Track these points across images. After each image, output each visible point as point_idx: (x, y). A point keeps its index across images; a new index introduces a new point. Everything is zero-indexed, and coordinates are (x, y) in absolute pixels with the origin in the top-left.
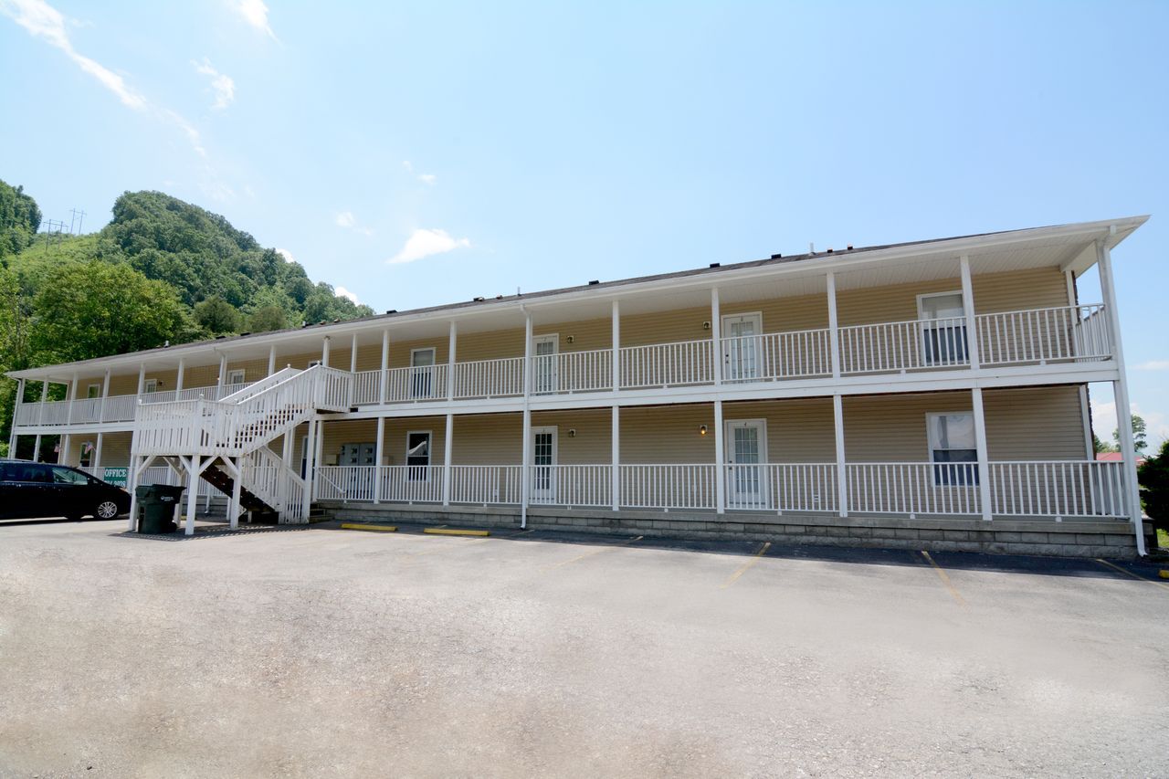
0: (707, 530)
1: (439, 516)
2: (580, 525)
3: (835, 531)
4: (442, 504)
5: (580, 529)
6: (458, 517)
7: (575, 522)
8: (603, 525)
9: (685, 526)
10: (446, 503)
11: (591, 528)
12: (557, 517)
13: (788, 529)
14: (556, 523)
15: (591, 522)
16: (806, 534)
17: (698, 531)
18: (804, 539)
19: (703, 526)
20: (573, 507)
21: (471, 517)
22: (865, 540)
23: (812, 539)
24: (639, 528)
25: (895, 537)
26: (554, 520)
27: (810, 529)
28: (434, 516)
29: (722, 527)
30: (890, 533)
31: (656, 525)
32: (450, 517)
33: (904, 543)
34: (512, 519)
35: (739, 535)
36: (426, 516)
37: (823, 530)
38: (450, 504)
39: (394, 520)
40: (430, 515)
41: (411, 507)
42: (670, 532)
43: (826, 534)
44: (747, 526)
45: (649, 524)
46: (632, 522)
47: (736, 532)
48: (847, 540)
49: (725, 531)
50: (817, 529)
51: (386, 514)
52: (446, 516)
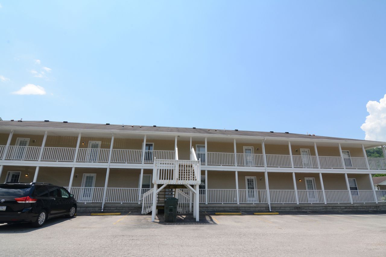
0: (323, 209)
1: (236, 208)
2: (288, 209)
3: (351, 207)
4: (237, 203)
5: (288, 210)
6: (243, 208)
7: (286, 208)
8: (295, 209)
9: (317, 208)
10: (238, 203)
11: (291, 210)
12: (280, 207)
13: (342, 208)
14: (280, 209)
15: (291, 208)
16: (345, 209)
17: (321, 209)
18: (345, 210)
19: (322, 208)
20: (284, 204)
21: (249, 208)
22: (357, 209)
23: (347, 210)
24: (305, 209)
25: (362, 208)
26: (279, 208)
27: (346, 207)
28: (233, 208)
29: (326, 208)
30: (361, 207)
31: (310, 208)
32: (241, 208)
33: (364, 209)
34: (265, 208)
35: (331, 210)
36: (230, 208)
37: (349, 207)
38: (240, 203)
39: (215, 210)
40: (232, 208)
41: (223, 205)
42: (314, 210)
43: (349, 208)
44: (332, 207)
45: (308, 208)
46: (303, 208)
47: (330, 209)
48: (353, 210)
49: (327, 209)
50: (347, 207)
51: (212, 208)
52: (239, 208)
